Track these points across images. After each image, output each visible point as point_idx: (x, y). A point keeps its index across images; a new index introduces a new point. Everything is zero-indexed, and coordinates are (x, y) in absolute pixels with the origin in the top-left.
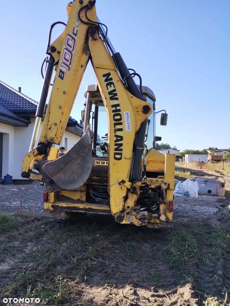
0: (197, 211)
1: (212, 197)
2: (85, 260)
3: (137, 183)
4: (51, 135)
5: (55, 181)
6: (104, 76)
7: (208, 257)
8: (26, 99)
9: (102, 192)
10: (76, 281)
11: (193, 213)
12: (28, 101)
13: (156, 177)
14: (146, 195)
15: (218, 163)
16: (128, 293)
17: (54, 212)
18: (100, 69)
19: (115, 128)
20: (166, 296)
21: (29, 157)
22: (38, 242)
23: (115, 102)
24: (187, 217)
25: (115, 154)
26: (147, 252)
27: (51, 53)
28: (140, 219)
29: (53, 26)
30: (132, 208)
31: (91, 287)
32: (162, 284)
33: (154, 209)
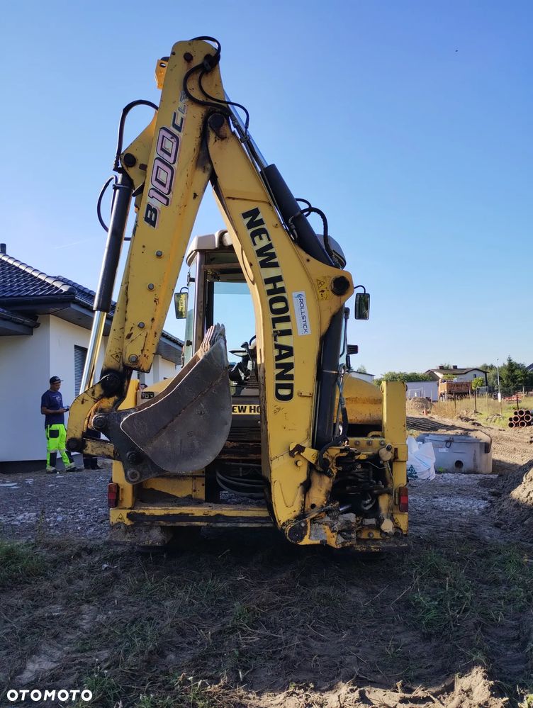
0: (445, 510)
1: (465, 476)
2: (230, 633)
3: (329, 450)
4: (132, 350)
5: (150, 456)
6: (245, 215)
7: (498, 607)
8: (24, 272)
9: (243, 477)
10: (222, 683)
11: (436, 514)
12: (32, 276)
13: (365, 435)
14: (350, 477)
15: (462, 399)
16: (348, 700)
17: (134, 531)
18: (235, 201)
19: (275, 330)
20: (434, 698)
21: (83, 402)
22: (104, 602)
23: (272, 272)
24: (425, 523)
25: (278, 387)
26: (362, 606)
27: (125, 168)
28: (340, 533)
29: (126, 110)
30: (322, 507)
31: (259, 694)
32: (416, 674)
33: (367, 508)
